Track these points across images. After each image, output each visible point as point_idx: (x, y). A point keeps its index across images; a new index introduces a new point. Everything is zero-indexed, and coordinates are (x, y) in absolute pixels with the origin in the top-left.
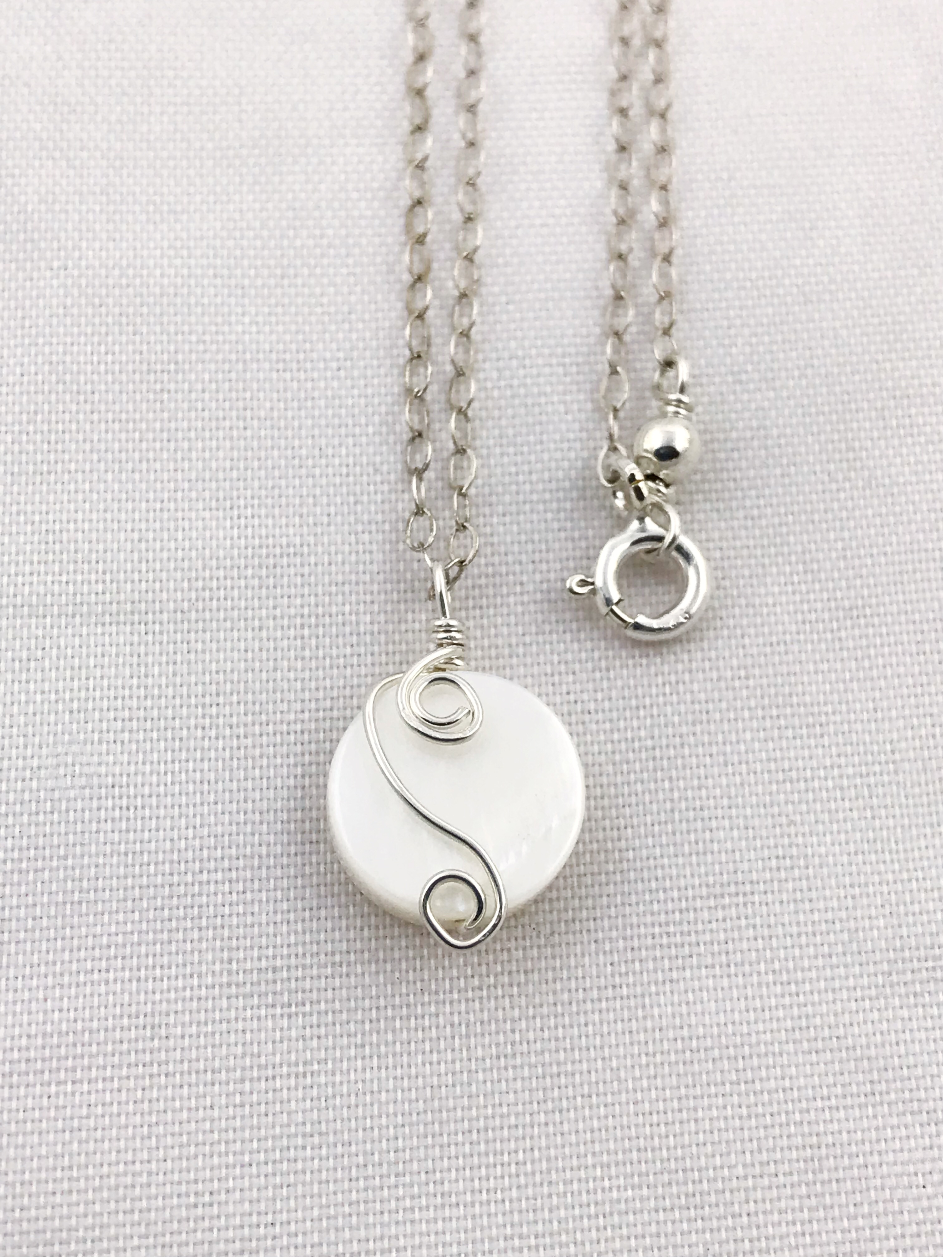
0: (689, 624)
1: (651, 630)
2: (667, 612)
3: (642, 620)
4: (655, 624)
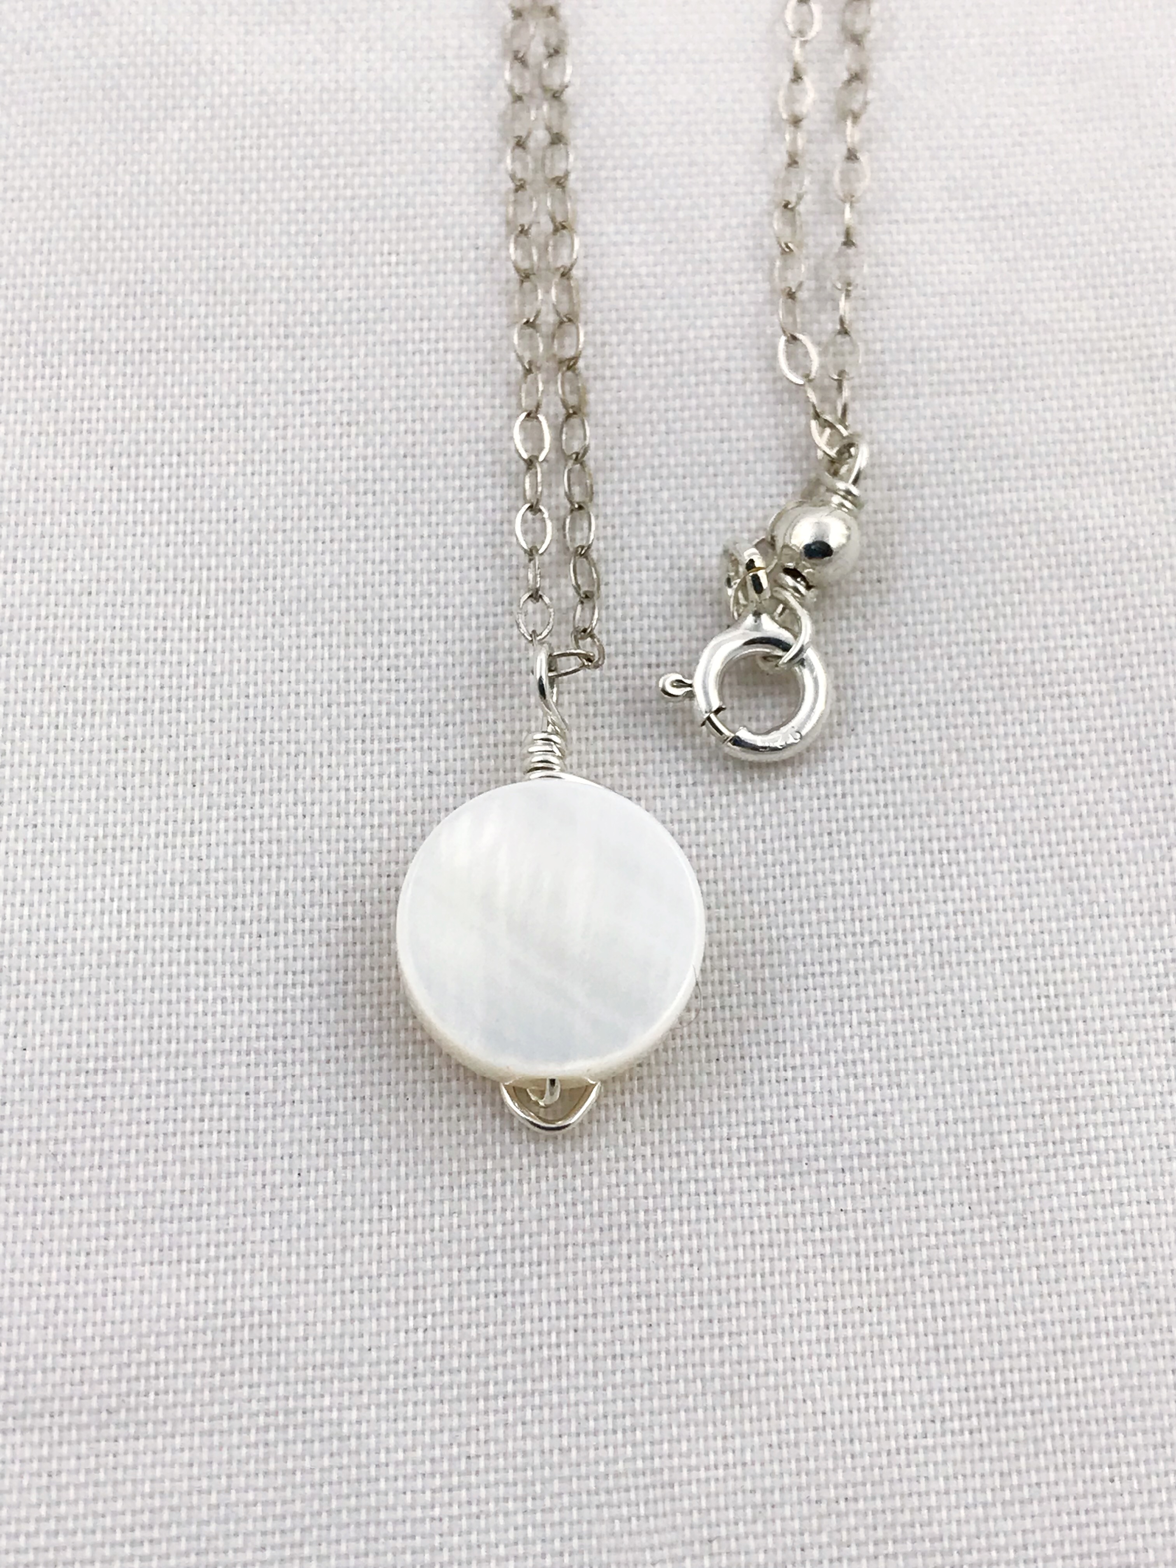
1: (755, 748)
2: (777, 728)
3: (744, 734)
4: (759, 741)
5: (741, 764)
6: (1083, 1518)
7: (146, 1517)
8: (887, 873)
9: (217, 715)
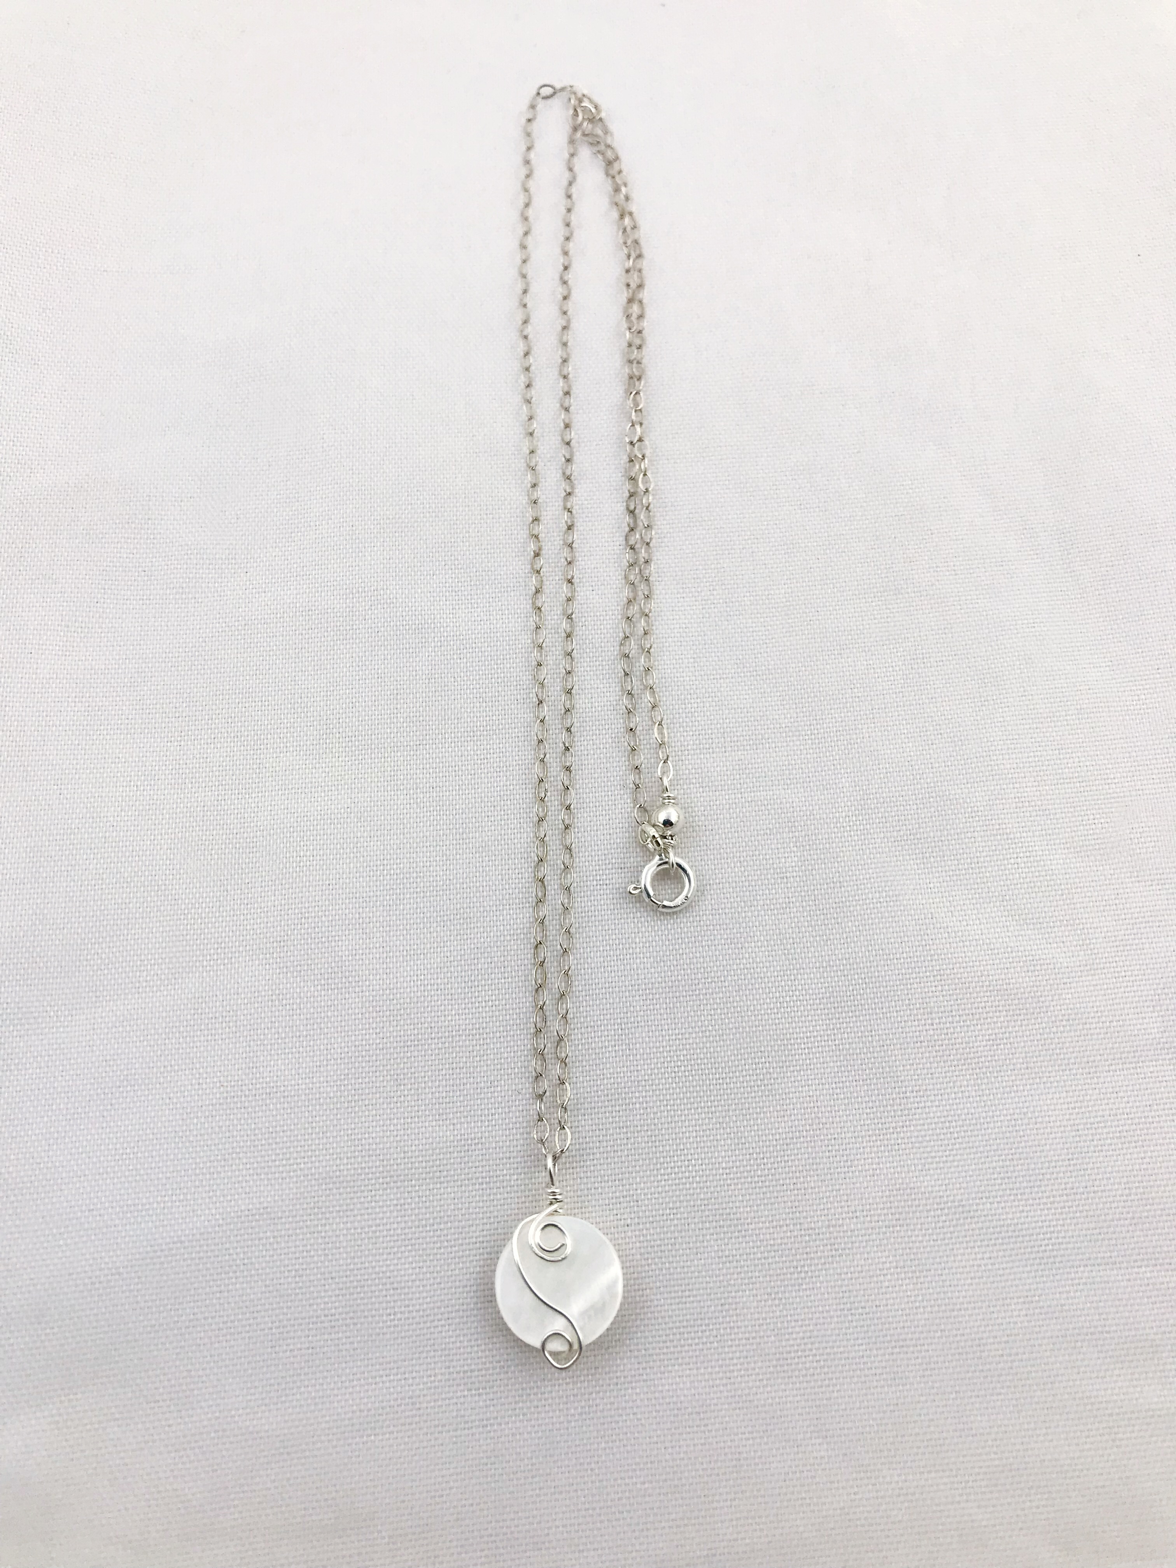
0: (688, 902)
1: (671, 907)
2: (676, 897)
3: (666, 903)
4: (671, 904)
5: (662, 913)
6: (794, 1210)
7: (438, 1220)
8: (717, 953)
9: (452, 897)
